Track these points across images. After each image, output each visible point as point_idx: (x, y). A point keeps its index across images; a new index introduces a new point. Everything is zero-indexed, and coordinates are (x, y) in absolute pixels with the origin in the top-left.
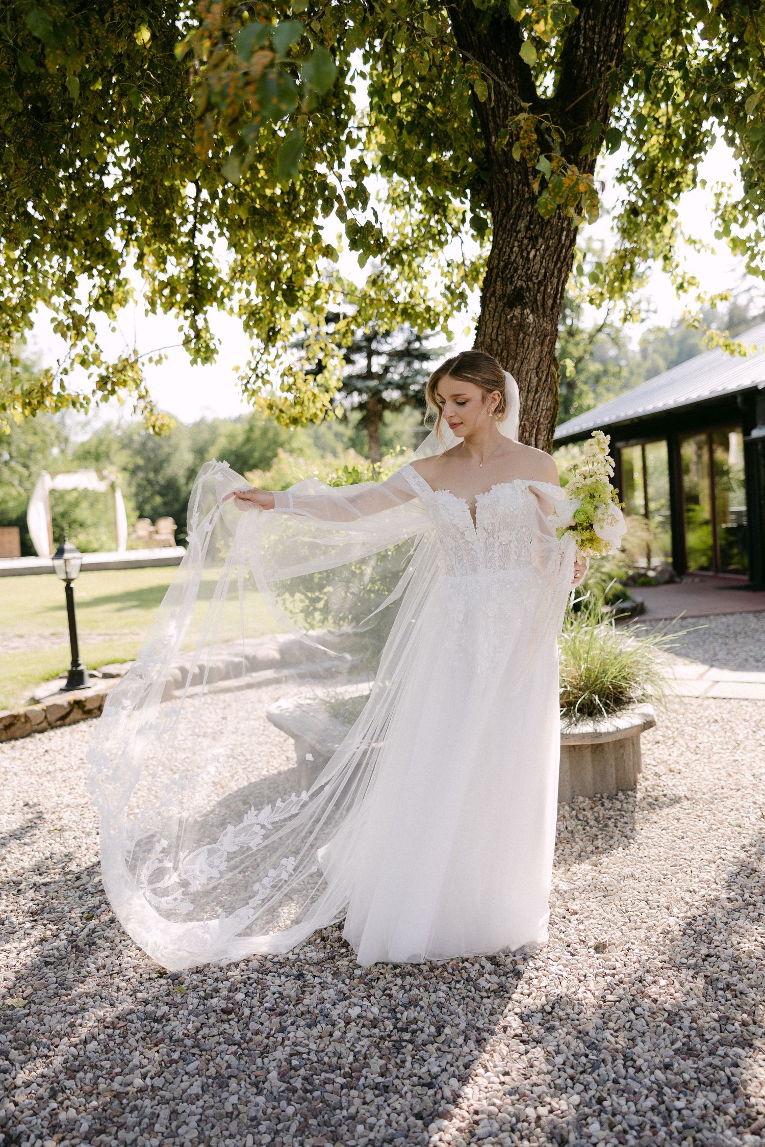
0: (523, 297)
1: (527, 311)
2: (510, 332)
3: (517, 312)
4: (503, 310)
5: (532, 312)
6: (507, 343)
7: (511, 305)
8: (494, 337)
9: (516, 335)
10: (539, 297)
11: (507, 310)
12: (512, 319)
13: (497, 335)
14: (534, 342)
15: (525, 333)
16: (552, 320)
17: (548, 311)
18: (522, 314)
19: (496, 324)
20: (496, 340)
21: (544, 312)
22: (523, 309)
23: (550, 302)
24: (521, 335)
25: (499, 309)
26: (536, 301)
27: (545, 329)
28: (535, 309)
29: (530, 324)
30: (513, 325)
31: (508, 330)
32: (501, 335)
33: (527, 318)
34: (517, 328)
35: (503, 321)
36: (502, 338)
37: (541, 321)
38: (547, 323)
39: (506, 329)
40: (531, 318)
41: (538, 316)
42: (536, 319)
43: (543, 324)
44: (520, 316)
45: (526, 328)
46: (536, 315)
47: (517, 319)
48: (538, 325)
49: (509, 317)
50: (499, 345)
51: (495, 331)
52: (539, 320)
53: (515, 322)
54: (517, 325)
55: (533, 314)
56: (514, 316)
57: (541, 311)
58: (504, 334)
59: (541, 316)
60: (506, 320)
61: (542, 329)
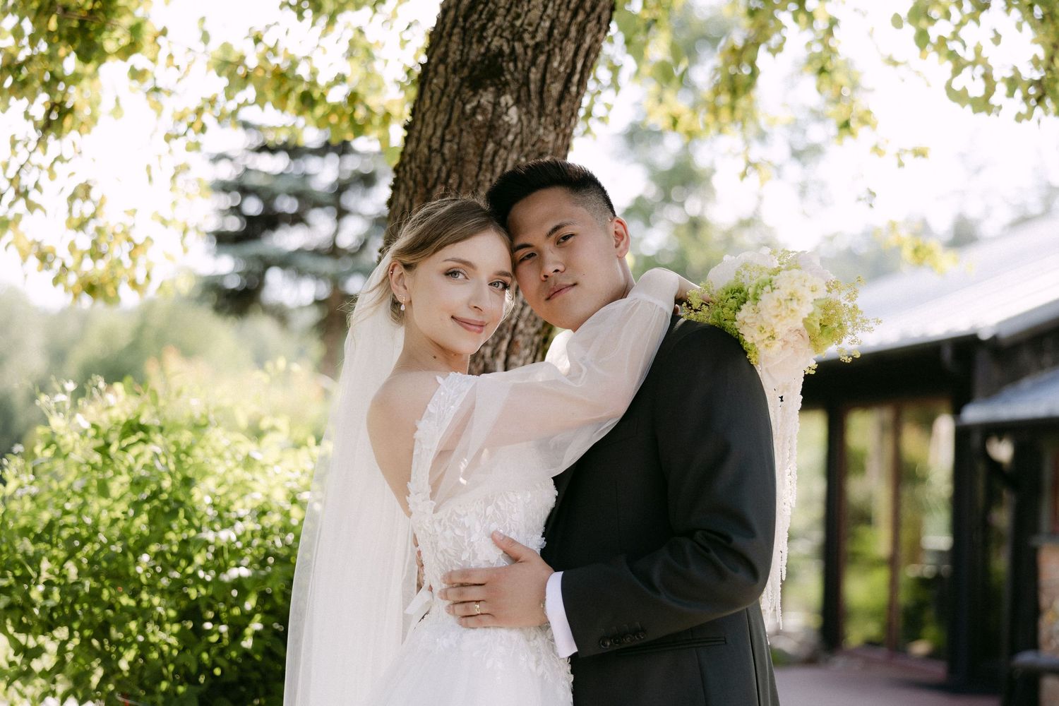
0: (501, 71)
1: (507, 99)
2: (468, 139)
3: (486, 98)
4: (458, 93)
5: (517, 102)
6: (460, 160)
7: (476, 85)
8: (435, 144)
9: (481, 146)
10: (534, 75)
11: (467, 93)
12: (474, 112)
13: (443, 140)
15: (499, 144)
16: (556, 125)
17: (550, 106)
18: (496, 104)
19: (442, 118)
20: (440, 151)
21: (542, 106)
22: (499, 93)
23: (555, 88)
24: (491, 147)
25: (452, 90)
26: (527, 82)
27: (540, 140)
28: (523, 98)
29: (509, 125)
30: (476, 124)
31: (465, 133)
32: (450, 141)
33: (506, 113)
34: (483, 131)
35: (456, 114)
36: (451, 148)
37: (534, 122)
38: (545, 128)
39: (461, 130)
40: (513, 115)
41: (528, 113)
42: (523, 117)
43: (538, 129)
44: (490, 108)
45: (502, 134)
46: (524, 110)
47: (484, 112)
48: (526, 131)
49: (468, 107)
50: (444, 161)
51: (439, 133)
52: (530, 122)
53: (480, 118)
54: (482, 126)
55: (518, 107)
56: (479, 105)
57: (535, 103)
58: (456, 140)
59: (535, 113)
60: (463, 112)
61: (535, 138)
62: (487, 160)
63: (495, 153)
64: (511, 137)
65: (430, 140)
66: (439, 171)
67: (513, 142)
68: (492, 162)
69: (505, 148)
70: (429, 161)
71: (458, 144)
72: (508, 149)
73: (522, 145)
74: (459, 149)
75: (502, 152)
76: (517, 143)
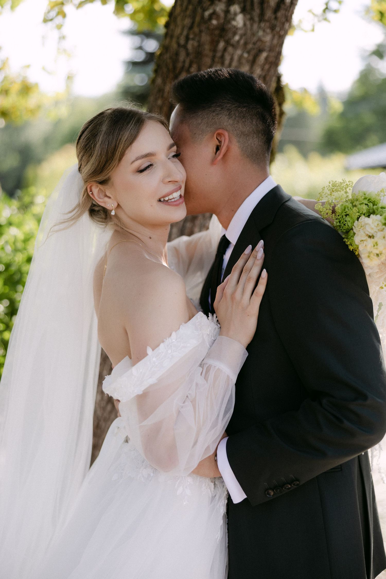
1: (235, 8)
2: (205, 38)
3: (220, 7)
5: (243, 10)
6: (199, 54)
8: (182, 41)
9: (215, 44)
11: (206, 3)
12: (211, 17)
13: (187, 39)
14: (241, 57)
16: (273, 28)
17: (269, 14)
18: (227, 12)
19: (187, 21)
20: (185, 47)
21: (262, 14)
22: (230, 3)
24: (222, 45)
27: (260, 40)
28: (248, 7)
29: (237, 29)
30: (212, 27)
31: (203, 34)
32: (193, 39)
33: (234, 19)
34: (217, 32)
35: (198, 19)
36: (193, 45)
37: (255, 26)
38: (264, 31)
39: (201, 31)
40: (240, 20)
41: (252, 19)
42: (248, 23)
43: (258, 32)
44: (222, 15)
45: (230, 35)
46: (248, 16)
47: (218, 18)
48: (249, 32)
49: (207, 14)
50: (188, 54)
51: (185, 33)
52: (252, 25)
53: (214, 22)
54: (217, 28)
55: (244, 15)
56: (214, 13)
57: (257, 11)
58: (197, 38)
59: (256, 19)
60: (202, 17)
61: (255, 39)
62: (219, 54)
63: (225, 50)
64: (237, 38)
65: (178, 38)
66: (184, 62)
67: (238, 42)
68: (222, 57)
69: (233, 46)
70: (177, 54)
71: (199, 41)
72: (235, 47)
73: (246, 44)
74: (199, 46)
75: (230, 49)
76: (242, 42)
